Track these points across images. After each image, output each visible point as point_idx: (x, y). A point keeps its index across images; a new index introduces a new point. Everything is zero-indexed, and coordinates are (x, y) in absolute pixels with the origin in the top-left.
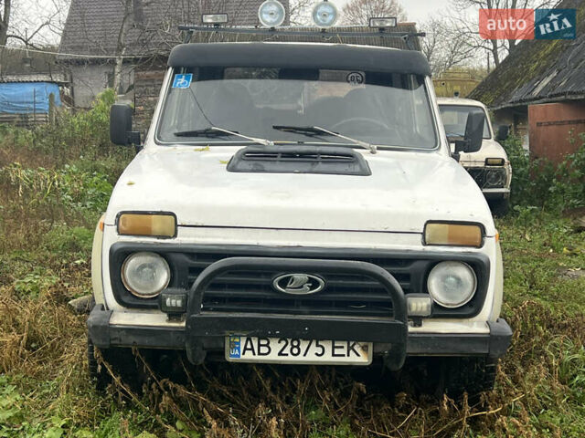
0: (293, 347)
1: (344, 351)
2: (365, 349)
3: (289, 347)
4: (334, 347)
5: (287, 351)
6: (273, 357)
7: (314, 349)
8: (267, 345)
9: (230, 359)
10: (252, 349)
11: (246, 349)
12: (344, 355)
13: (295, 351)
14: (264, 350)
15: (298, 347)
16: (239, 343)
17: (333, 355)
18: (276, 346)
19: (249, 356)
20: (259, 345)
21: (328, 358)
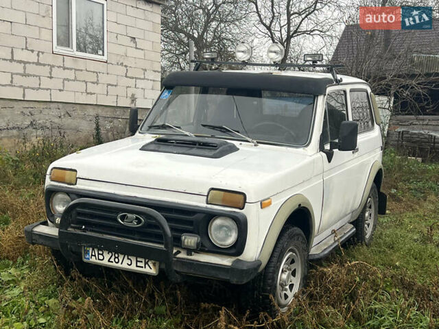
0: (115, 258)
1: (142, 265)
2: (154, 264)
3: (113, 257)
4: (137, 261)
5: (112, 260)
6: (105, 262)
7: (126, 261)
8: (102, 254)
9: (85, 260)
10: (95, 256)
11: (92, 255)
12: (142, 267)
13: (117, 260)
14: (101, 257)
15: (118, 258)
16: (89, 251)
17: (137, 266)
18: (107, 256)
19: (93, 260)
20: (99, 254)
21: (133, 267)
